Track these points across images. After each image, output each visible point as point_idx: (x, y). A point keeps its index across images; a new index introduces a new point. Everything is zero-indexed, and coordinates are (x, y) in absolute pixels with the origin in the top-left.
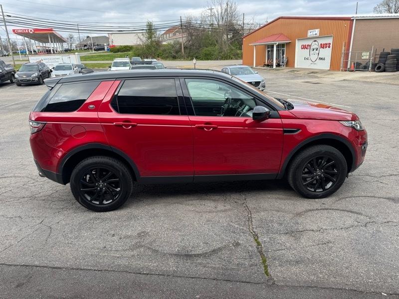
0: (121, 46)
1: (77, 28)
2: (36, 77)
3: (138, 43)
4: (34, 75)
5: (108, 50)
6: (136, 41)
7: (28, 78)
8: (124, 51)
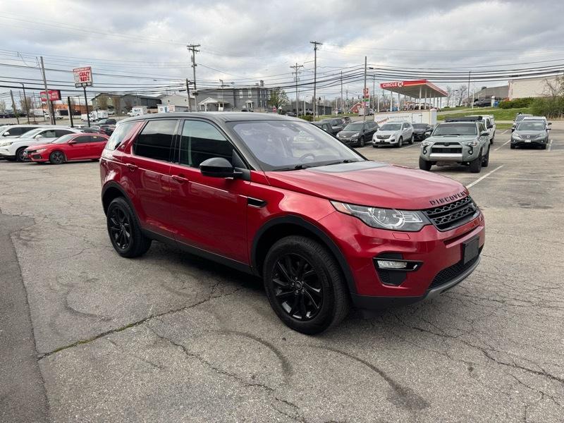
0: (519, 99)
1: (468, 76)
2: (356, 138)
3: (545, 93)
4: (355, 135)
5: (495, 105)
6: (542, 89)
7: (347, 139)
8: (522, 106)
